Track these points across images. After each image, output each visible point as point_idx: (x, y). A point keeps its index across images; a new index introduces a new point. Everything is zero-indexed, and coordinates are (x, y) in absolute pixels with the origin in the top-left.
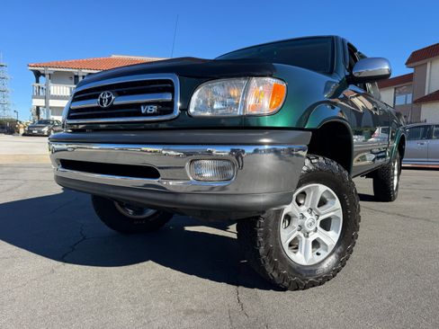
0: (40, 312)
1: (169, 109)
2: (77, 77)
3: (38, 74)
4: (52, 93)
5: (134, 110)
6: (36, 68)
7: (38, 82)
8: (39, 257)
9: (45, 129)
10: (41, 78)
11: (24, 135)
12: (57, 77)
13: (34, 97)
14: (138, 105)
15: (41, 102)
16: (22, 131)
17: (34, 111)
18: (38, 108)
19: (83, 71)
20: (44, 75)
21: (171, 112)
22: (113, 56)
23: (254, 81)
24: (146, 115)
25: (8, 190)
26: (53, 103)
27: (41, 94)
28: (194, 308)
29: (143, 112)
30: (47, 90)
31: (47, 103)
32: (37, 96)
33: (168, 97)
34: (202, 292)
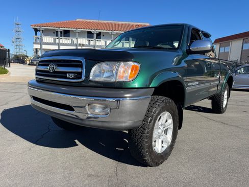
1: (80, 76)
2: (57, 32)
3: (36, 30)
4: (44, 41)
5: (63, 75)
6: (35, 27)
7: (36, 35)
10: (38, 33)
11: (29, 65)
12: (47, 32)
13: (34, 43)
14: (66, 73)
15: (38, 46)
16: (28, 62)
17: (35, 50)
18: (36, 49)
19: (61, 28)
20: (39, 31)
21: (81, 78)
22: (78, 20)
23: (122, 64)
24: (69, 78)
25: (17, 99)
26: (44, 47)
27: (38, 41)
28: (93, 173)
29: (68, 76)
30: (41, 39)
31: (41, 47)
32: (36, 43)
33: (80, 70)
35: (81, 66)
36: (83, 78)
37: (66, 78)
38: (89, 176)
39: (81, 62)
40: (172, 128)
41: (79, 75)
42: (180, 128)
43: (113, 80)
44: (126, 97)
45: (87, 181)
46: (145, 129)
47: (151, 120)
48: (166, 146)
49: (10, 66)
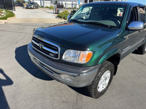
0: (29, 97)
1: (57, 56)
8: (30, 74)
9: (32, 6)
14: (49, 52)
16: (25, 7)
23: (82, 52)
24: (51, 56)
25: (22, 39)
33: (57, 53)
34: (68, 94)
36: (59, 58)
37: (49, 55)
38: (63, 102)
39: (57, 48)
40: (110, 77)
42: (115, 75)
43: (76, 62)
45: (62, 106)
46: (94, 84)
47: (98, 79)
48: (105, 87)
49: (15, 10)
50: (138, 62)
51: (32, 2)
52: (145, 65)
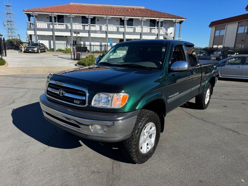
2: (51, 17)
3: (29, 16)
4: (38, 27)
5: (72, 100)
6: (28, 12)
7: (29, 20)
9: (36, 49)
10: (31, 18)
11: (24, 52)
12: (40, 17)
13: (28, 30)
15: (32, 33)
16: (23, 50)
17: (29, 36)
18: (31, 36)
19: (54, 14)
20: (33, 16)
22: (71, 4)
23: (115, 94)
24: (76, 104)
26: (39, 33)
27: (32, 27)
28: (95, 170)
29: (75, 102)
30: (35, 25)
31: (35, 33)
32: (30, 29)
33: (84, 98)
35: (85, 95)
36: (86, 105)
37: (73, 103)
38: (93, 172)
39: (85, 92)
40: (155, 133)
41: (83, 102)
42: (162, 131)
43: (109, 107)
44: (119, 120)
45: (91, 177)
46: (133, 139)
47: (138, 132)
48: (150, 147)
49: (6, 55)
50: (198, 118)
51: (35, 42)
52: (206, 121)
